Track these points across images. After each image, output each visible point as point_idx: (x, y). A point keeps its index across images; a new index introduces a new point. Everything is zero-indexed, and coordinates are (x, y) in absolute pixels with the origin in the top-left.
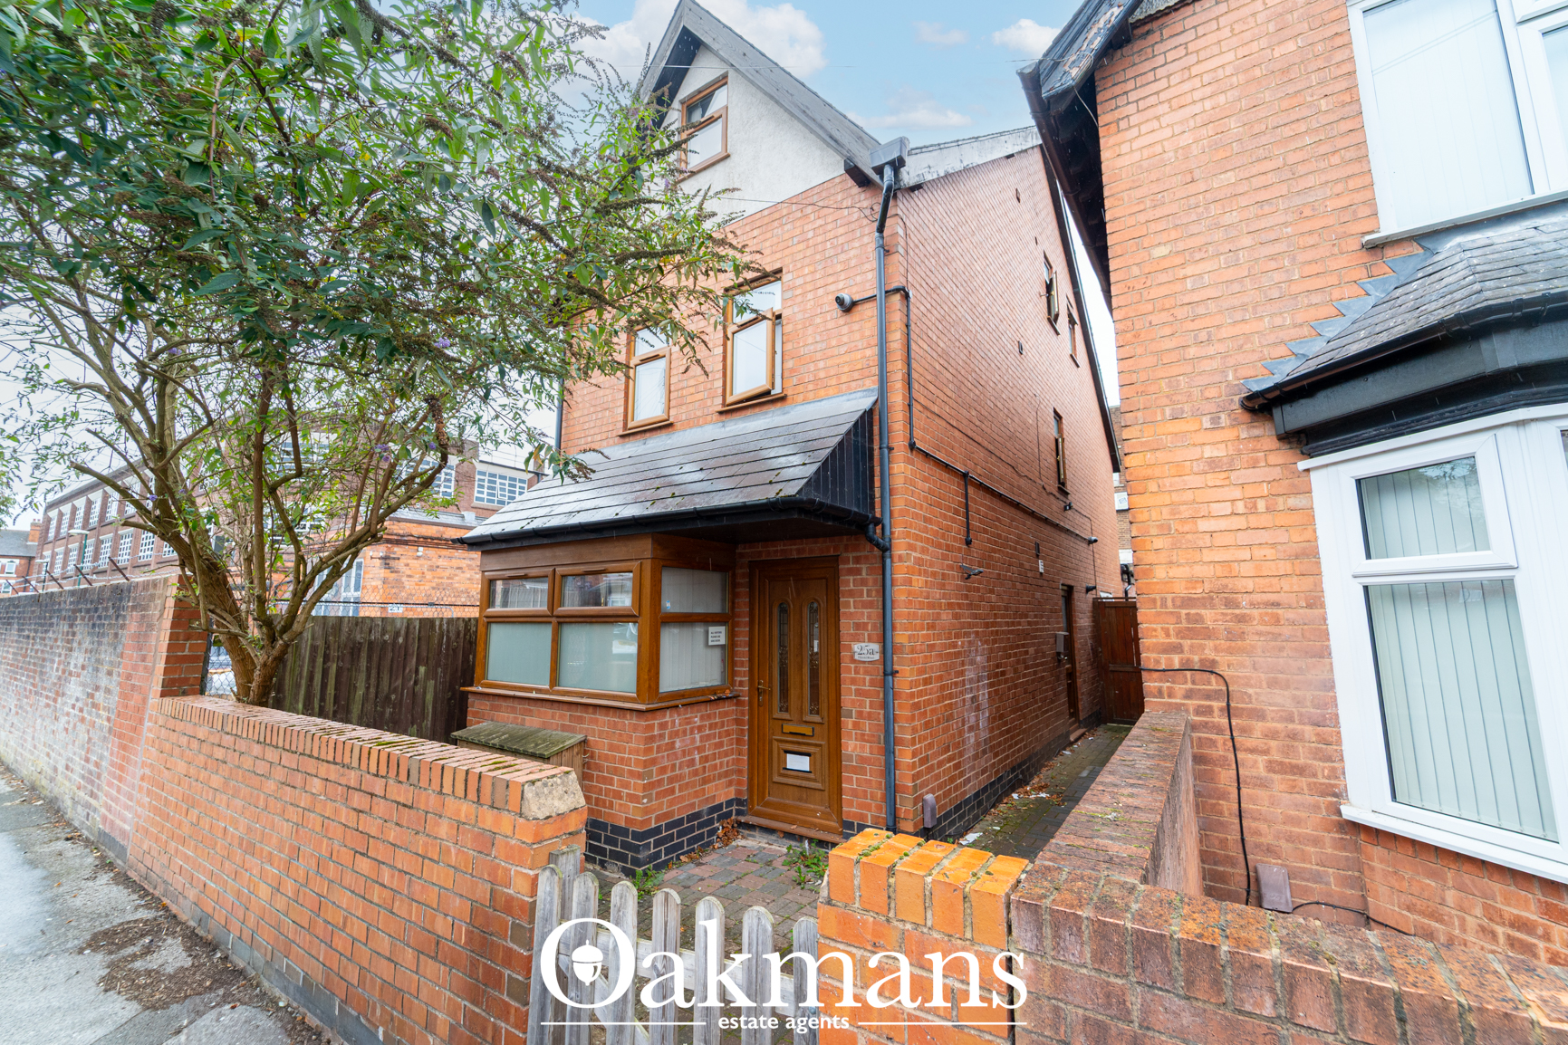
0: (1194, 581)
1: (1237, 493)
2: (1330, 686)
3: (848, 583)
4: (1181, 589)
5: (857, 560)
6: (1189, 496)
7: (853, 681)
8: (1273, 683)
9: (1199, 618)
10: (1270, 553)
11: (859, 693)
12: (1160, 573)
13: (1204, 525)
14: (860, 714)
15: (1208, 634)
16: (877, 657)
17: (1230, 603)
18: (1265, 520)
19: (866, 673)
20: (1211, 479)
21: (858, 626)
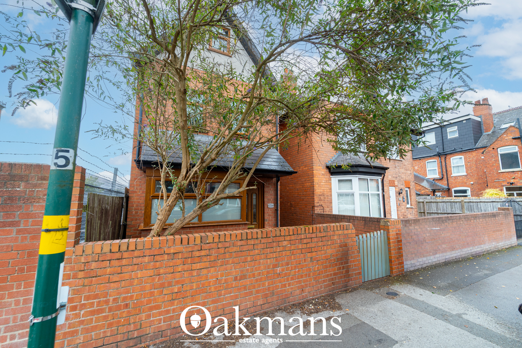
0: (321, 192)
1: (325, 179)
2: (332, 207)
3: (266, 189)
4: (319, 193)
5: (269, 184)
6: (320, 179)
7: (268, 213)
8: (327, 207)
9: (320, 198)
10: (327, 188)
11: (269, 215)
12: (317, 191)
13: (322, 184)
14: (269, 220)
15: (321, 200)
16: (273, 207)
17: (324, 196)
18: (327, 184)
19: (271, 210)
20: (323, 177)
21: (269, 200)
